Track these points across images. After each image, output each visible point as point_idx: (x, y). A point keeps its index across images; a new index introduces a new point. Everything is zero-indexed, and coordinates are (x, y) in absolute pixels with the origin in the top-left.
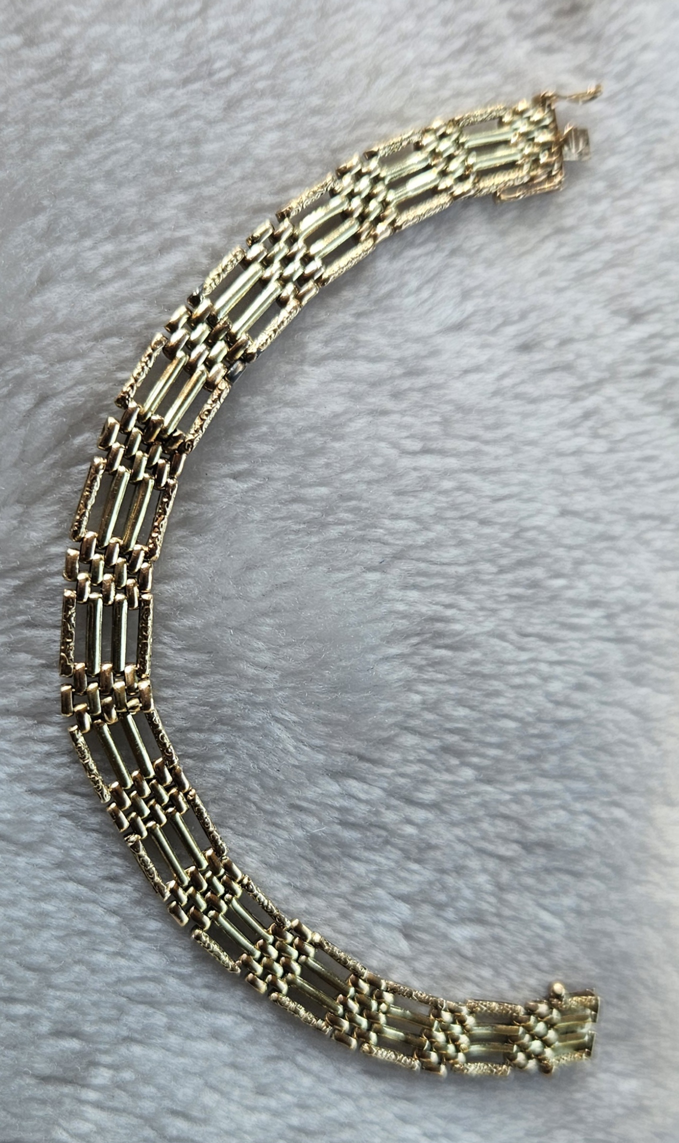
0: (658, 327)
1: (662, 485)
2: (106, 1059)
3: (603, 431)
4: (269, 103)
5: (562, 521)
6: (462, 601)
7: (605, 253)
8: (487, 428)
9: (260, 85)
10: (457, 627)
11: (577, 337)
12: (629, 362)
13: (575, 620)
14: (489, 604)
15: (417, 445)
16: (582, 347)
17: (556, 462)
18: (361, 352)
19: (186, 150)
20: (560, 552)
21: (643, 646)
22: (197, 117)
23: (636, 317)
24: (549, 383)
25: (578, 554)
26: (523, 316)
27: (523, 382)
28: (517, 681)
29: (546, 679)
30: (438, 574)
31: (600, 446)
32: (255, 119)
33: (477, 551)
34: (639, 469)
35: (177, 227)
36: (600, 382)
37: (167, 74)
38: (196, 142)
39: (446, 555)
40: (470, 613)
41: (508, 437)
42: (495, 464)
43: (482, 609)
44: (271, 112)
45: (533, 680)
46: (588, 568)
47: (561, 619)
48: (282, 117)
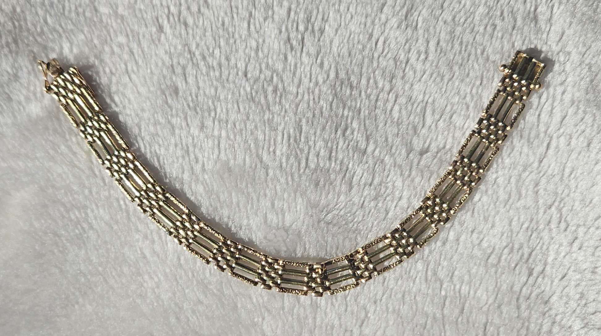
0: (165, 17)
1: (235, 16)
2: (458, 287)
3: (211, 51)
4: (89, 211)
5: (249, 75)
6: (280, 128)
7: (135, 46)
8: (210, 115)
9: (83, 215)
10: (292, 131)
11: (170, 63)
12: (180, 34)
13: (292, 68)
14: (283, 113)
15: (216, 151)
16: (175, 61)
17: (224, 77)
18: (180, 176)
19: (109, 246)
20: (262, 76)
21: (306, 29)
22: (97, 241)
23: (161, 29)
24: (191, 80)
25: (263, 66)
26: (163, 93)
27: (191, 95)
28: (316, 99)
29: (317, 83)
30: (269, 141)
31: (217, 52)
32: (96, 218)
33: (260, 121)
34: (227, 29)
35: (136, 251)
36: (190, 52)
37: (83, 252)
38: (106, 242)
39: (261, 137)
40: (285, 124)
41: (213, 103)
42: (224, 110)
43: (284, 117)
44: (92, 211)
45: (317, 91)
46: (270, 61)
47: (291, 76)
48: (94, 207)
